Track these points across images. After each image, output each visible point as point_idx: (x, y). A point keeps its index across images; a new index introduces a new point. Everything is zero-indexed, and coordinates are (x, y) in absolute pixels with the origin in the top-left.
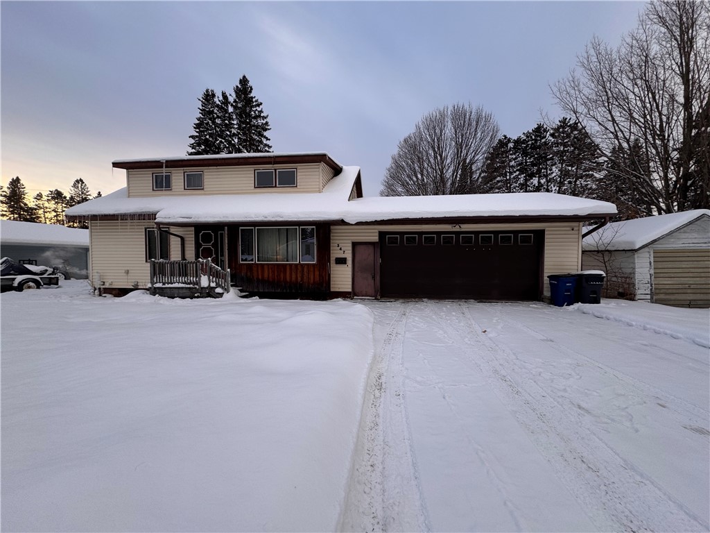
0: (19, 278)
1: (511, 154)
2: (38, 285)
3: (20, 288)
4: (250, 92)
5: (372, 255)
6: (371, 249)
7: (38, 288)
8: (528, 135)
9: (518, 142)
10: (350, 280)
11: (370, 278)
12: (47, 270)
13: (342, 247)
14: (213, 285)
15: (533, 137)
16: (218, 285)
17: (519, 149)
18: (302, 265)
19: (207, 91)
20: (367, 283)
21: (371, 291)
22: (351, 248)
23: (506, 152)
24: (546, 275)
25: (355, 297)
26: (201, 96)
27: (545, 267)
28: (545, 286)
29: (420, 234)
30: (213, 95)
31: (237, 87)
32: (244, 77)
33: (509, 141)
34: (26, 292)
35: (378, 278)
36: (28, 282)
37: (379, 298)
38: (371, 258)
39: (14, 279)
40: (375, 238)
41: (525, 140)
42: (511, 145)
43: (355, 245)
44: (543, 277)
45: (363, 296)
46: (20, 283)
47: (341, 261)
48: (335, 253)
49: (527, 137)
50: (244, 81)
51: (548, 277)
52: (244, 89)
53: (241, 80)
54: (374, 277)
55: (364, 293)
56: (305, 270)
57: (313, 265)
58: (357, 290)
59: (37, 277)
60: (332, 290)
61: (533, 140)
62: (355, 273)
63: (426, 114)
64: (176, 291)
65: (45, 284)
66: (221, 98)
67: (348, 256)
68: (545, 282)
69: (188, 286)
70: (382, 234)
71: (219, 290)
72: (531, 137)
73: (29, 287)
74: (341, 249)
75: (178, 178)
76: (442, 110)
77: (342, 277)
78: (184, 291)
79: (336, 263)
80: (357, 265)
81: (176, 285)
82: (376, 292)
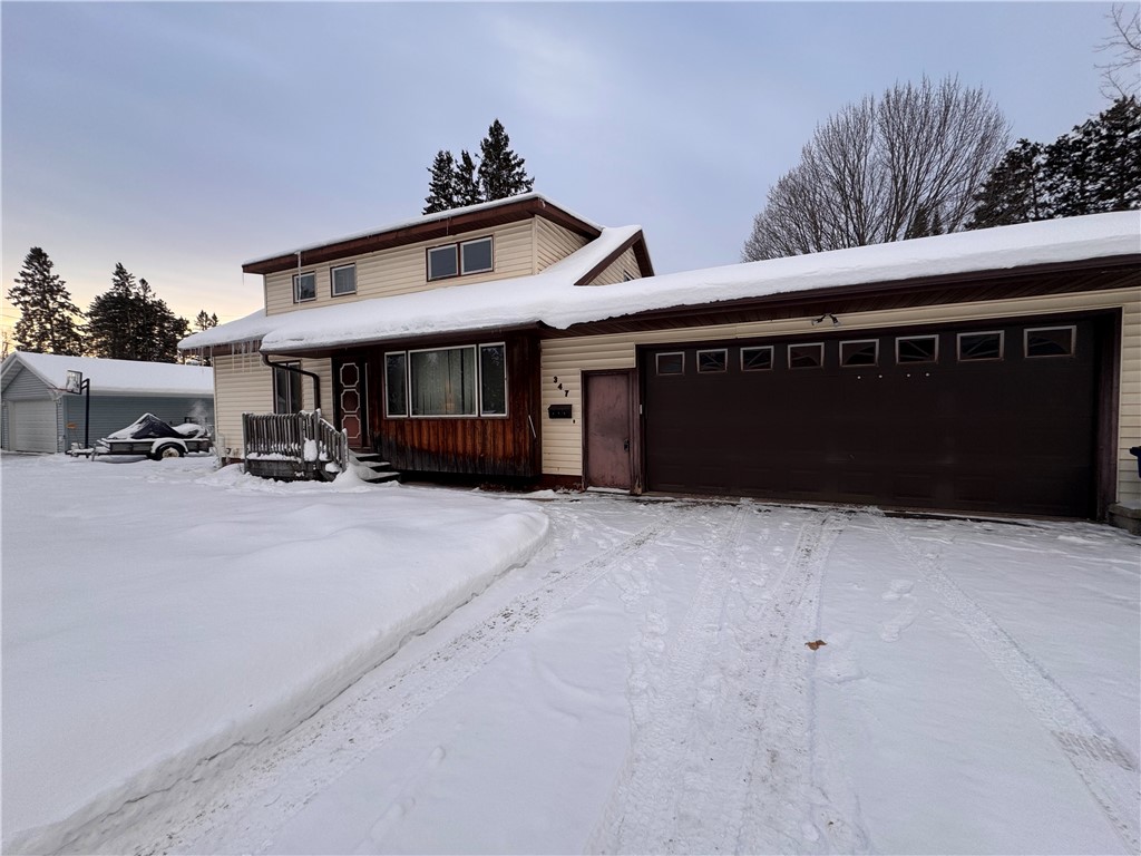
0: (158, 442)
1: (1040, 180)
2: (181, 452)
3: (157, 456)
4: (506, 144)
5: (624, 398)
6: (620, 386)
7: (182, 456)
8: (1088, 130)
9: (1059, 150)
10: (580, 451)
11: (620, 446)
12: (197, 431)
13: (562, 381)
14: (323, 457)
15: (1104, 132)
16: (331, 458)
17: (1066, 164)
18: (483, 421)
19: (440, 154)
20: (617, 459)
21: (624, 477)
22: (579, 384)
23: (1028, 175)
24: (1124, 444)
25: (590, 488)
26: (431, 164)
27: (1122, 421)
28: (1121, 477)
29: (734, 344)
30: (450, 160)
31: (486, 141)
32: (497, 122)
33: (1035, 151)
34: (166, 461)
35: (636, 447)
36: (168, 447)
37: (639, 491)
38: (621, 405)
39: (152, 443)
40: (629, 361)
41: (1080, 141)
42: (1041, 159)
43: (587, 377)
44: (1113, 452)
45: (606, 486)
46: (158, 449)
47: (562, 412)
48: (551, 396)
49: (1087, 133)
50: (496, 129)
51: (1134, 451)
52: (496, 143)
53: (491, 128)
54: (627, 446)
55: (609, 479)
56: (489, 430)
57: (503, 420)
58: (595, 473)
59: (181, 441)
60: (545, 471)
61: (1102, 138)
62: (591, 438)
63: (824, 124)
64: (274, 467)
65: (190, 451)
66: (461, 162)
67: (575, 400)
68: (1121, 466)
69: (288, 458)
70: (643, 351)
71: (330, 467)
72: (1098, 133)
73: (171, 455)
74: (560, 387)
75: (323, 277)
76: (858, 105)
77: (563, 446)
78: (283, 467)
79: (551, 417)
80: (593, 420)
81: (273, 457)
82: (633, 479)
